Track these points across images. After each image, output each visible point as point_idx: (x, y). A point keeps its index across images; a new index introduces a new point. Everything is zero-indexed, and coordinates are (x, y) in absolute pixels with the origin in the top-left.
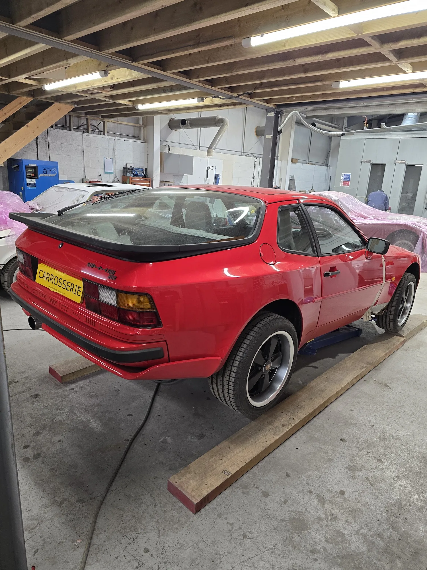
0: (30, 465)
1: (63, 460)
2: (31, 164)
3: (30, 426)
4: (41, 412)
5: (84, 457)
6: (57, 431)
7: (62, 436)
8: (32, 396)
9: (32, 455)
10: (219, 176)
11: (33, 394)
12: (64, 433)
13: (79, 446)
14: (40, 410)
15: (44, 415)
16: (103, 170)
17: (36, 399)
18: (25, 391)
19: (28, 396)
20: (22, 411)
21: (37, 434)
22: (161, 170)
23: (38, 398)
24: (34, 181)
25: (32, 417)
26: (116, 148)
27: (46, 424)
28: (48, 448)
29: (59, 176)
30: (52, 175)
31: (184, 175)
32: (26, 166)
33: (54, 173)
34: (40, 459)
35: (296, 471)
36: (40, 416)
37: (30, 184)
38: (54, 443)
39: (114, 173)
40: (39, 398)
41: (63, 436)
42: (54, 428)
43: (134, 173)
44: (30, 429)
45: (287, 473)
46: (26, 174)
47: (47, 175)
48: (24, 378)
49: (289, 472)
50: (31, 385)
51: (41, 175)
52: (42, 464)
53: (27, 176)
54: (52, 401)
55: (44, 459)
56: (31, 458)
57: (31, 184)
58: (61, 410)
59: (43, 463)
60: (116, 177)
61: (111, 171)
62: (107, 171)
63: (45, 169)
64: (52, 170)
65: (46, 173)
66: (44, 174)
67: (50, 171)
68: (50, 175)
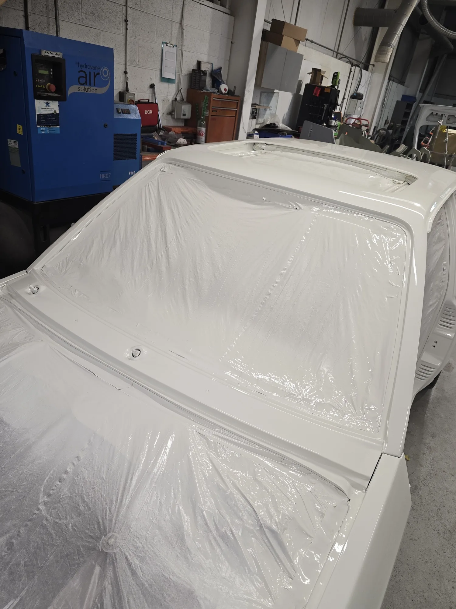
2: (47, 49)
16: (159, 73)
22: (257, 82)
24: (54, 107)
26: (185, 22)
30: (102, 91)
31: (276, 91)
32: (32, 56)
33: (104, 84)
37: (46, 116)
39: (176, 81)
46: (35, 83)
47: (87, 87)
51: (72, 89)
53: (35, 89)
57: (46, 119)
60: (179, 90)
61: (172, 77)
62: (166, 75)
63: (83, 69)
64: (98, 74)
65: (86, 83)
66: (81, 86)
67: (95, 77)
68: (94, 88)
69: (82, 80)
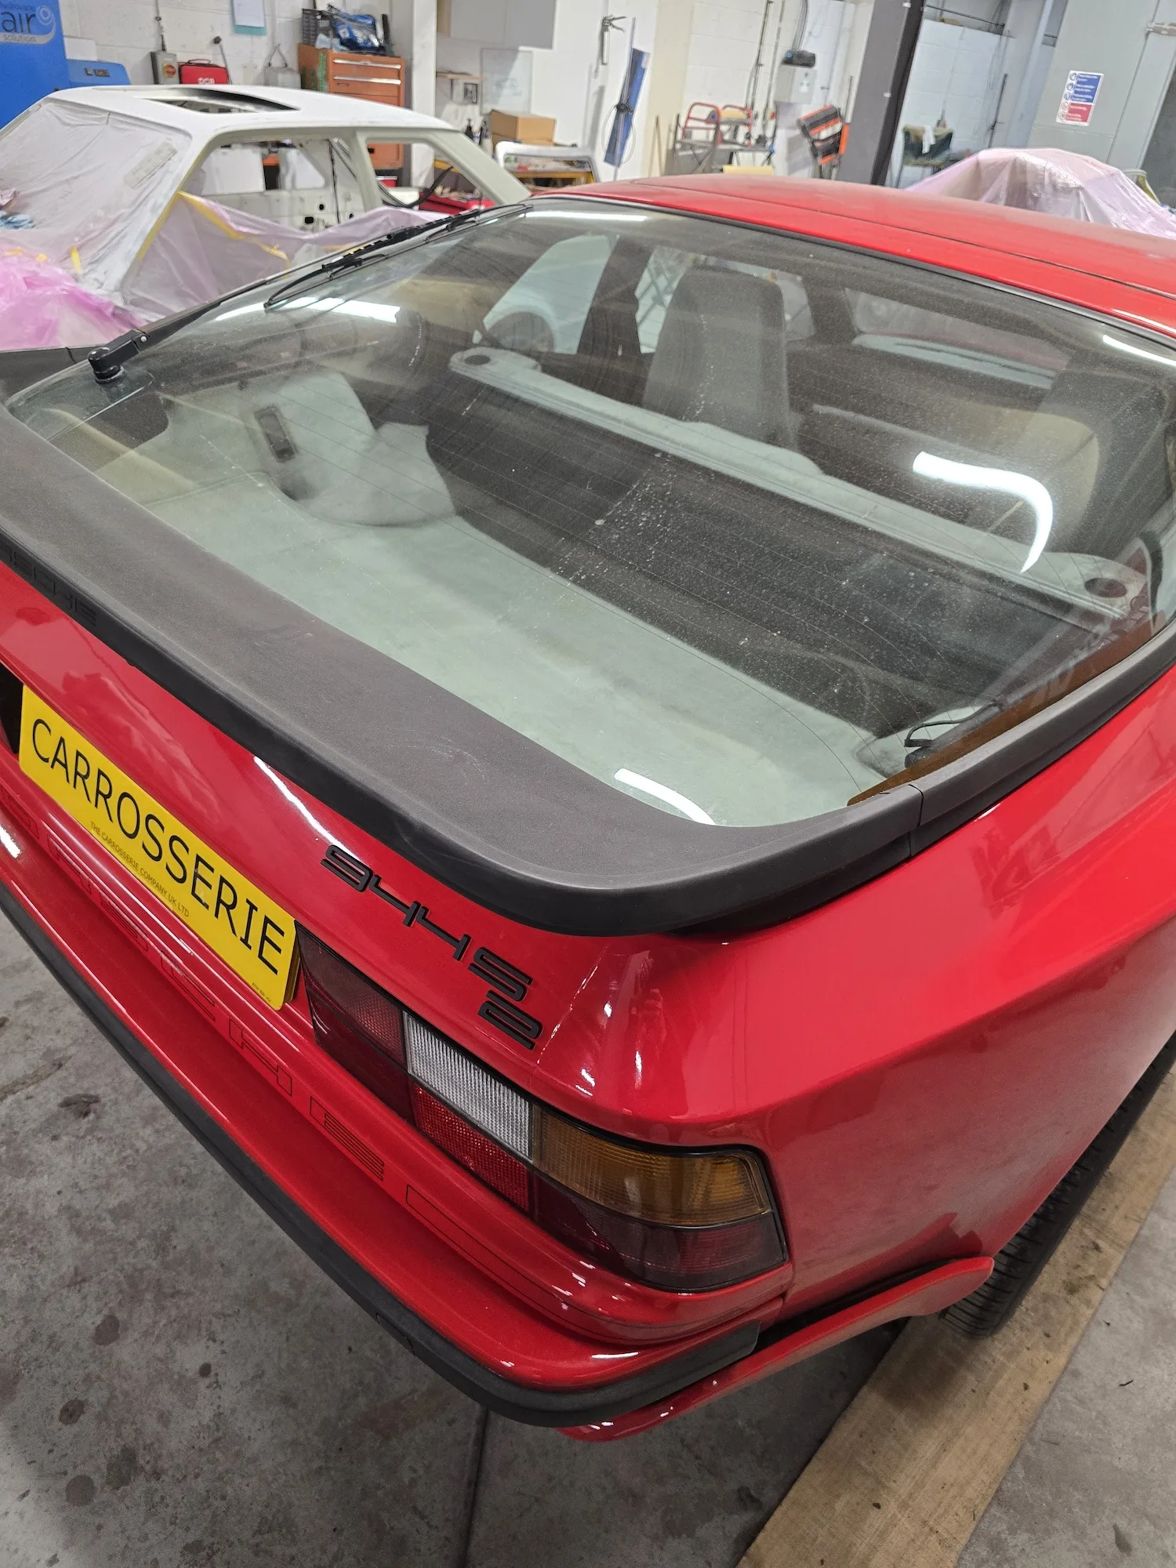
0: (99, 1527)
1: (229, 1490)
3: (77, 1280)
4: (113, 1202)
5: (315, 1465)
6: (186, 1311)
7: (210, 1343)
8: (67, 1104)
9: (102, 1462)
10: (645, 59)
11: (72, 1093)
12: (217, 1325)
13: (287, 1400)
14: (107, 1186)
15: (126, 1216)
16: (227, 17)
17: (85, 1123)
18: (36, 1078)
19: (54, 1101)
20: (38, 1192)
21: (109, 1331)
22: (442, 28)
23: (92, 1116)
25: (79, 1232)
27: (141, 1271)
28: (164, 1418)
29: (66, 41)
30: (41, 40)
31: (521, 48)
33: (45, 31)
34: (139, 1486)
35: (1147, 1517)
36: (109, 1224)
38: (182, 1385)
39: (269, 31)
40: (98, 1118)
41: (215, 1341)
42: (173, 1296)
43: (344, 33)
44: (74, 1300)
45: (1116, 1528)
48: (28, 1000)
49: (1123, 1525)
50: (59, 1042)
52: (146, 1520)
54: (148, 1131)
55: (154, 1484)
56: (97, 1480)
58: (191, 1187)
59: (152, 1510)
60: (276, 48)
61: (259, 24)
62: (242, 21)
63: (7, 10)
64: (34, 16)
65: (15, 30)
66: (8, 34)
67: (28, 20)
68: (30, 36)
69: (10, 26)
